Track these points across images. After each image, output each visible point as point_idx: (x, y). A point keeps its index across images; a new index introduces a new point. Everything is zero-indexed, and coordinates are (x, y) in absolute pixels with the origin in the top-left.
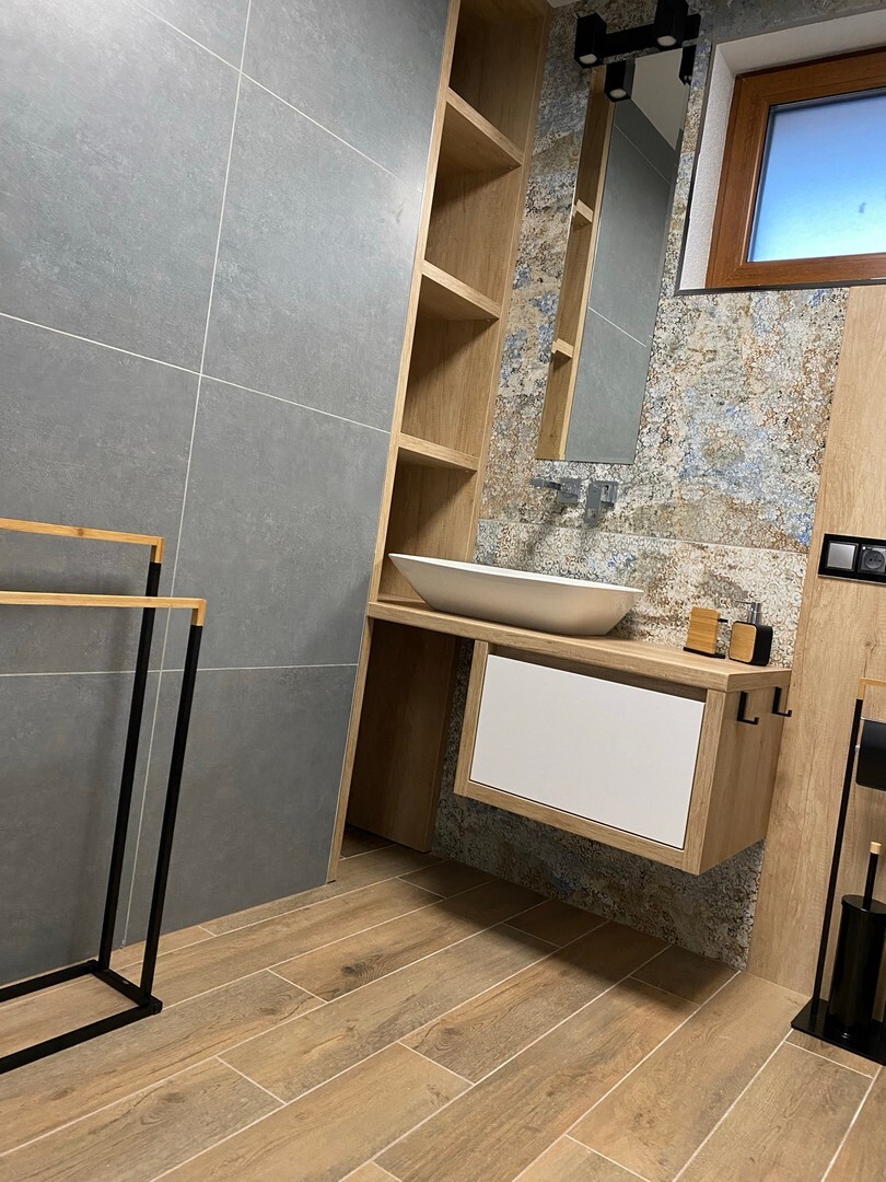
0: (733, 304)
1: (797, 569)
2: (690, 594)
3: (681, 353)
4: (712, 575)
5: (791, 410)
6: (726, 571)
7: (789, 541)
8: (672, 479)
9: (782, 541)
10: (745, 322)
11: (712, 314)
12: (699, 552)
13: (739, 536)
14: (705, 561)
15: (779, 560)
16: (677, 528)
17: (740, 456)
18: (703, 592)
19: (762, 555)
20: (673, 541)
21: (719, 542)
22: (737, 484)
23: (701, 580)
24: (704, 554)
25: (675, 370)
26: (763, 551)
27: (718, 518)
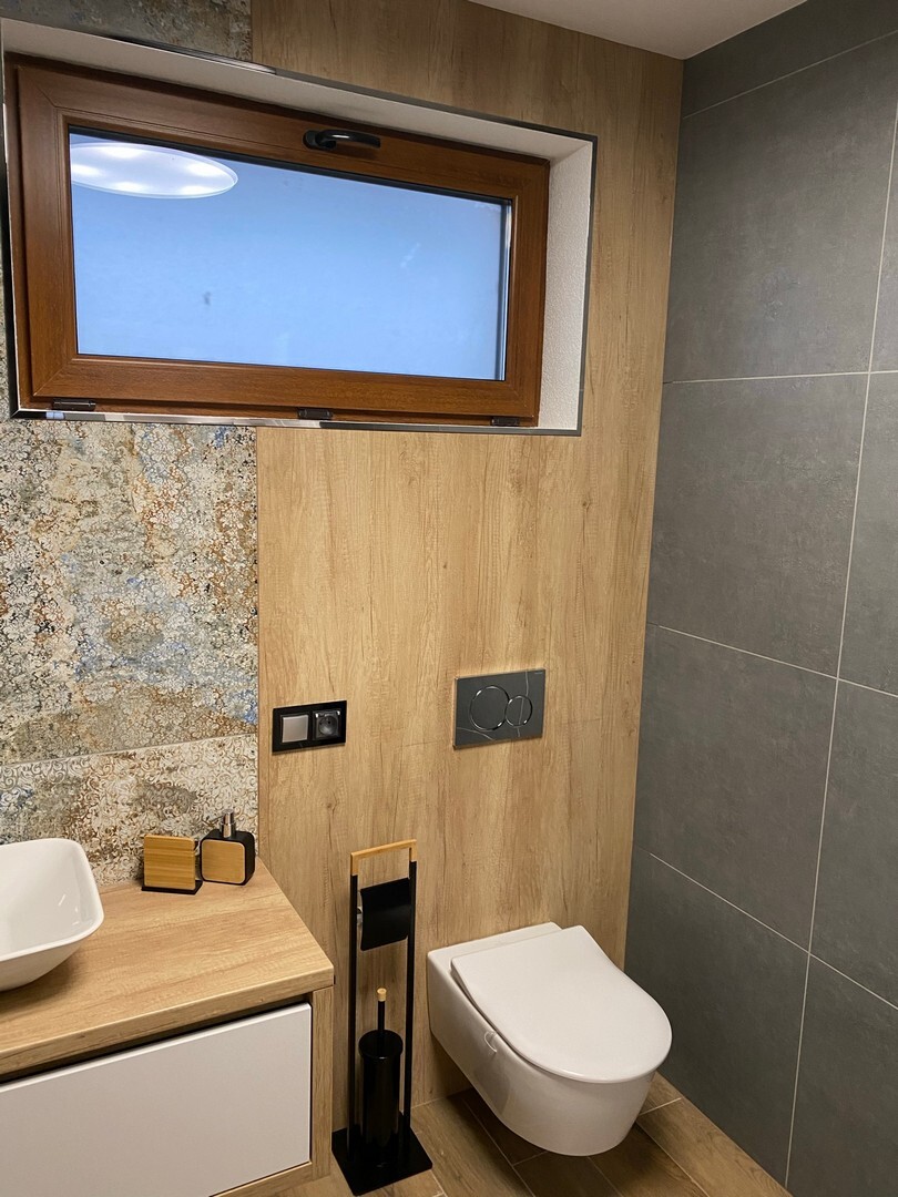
0: (108, 437)
1: (247, 752)
2: (123, 815)
3: (41, 504)
4: (148, 785)
5: (211, 575)
6: (165, 775)
7: (234, 724)
8: (66, 678)
9: (226, 725)
10: (129, 462)
11: (79, 450)
12: (125, 763)
13: (174, 732)
14: (136, 771)
15: (226, 748)
16: (88, 739)
17: (157, 637)
18: (140, 809)
19: (205, 746)
20: (86, 757)
21: (150, 744)
22: (161, 671)
23: (135, 795)
24: (133, 763)
25: (37, 529)
26: (205, 742)
27: (143, 716)
